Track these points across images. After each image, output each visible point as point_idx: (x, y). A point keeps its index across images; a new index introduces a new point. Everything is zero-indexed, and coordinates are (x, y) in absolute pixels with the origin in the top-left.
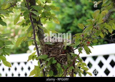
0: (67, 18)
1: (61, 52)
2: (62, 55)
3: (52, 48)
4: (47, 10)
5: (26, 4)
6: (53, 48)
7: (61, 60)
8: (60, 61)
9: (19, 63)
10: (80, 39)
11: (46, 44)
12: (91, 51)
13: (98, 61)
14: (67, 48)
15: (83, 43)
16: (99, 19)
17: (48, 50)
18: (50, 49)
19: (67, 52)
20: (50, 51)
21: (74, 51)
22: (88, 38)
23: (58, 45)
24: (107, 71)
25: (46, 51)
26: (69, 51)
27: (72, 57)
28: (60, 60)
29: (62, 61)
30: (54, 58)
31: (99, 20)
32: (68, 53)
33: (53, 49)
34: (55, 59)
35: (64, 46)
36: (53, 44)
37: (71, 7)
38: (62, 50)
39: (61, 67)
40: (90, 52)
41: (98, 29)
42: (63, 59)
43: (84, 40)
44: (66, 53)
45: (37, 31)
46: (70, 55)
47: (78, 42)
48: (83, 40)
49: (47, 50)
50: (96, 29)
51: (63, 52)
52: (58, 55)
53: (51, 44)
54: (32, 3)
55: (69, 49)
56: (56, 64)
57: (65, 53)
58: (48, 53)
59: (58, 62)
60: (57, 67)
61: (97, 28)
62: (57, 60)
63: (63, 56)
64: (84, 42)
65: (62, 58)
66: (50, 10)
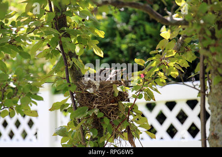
1: (110, 100)
2: (111, 104)
5: (53, 24)
7: (109, 113)
8: (107, 114)
13: (176, 110)
24: (194, 128)
28: (107, 112)
44: (117, 103)
51: (113, 100)
54: (61, 22)
56: (102, 118)
62: (103, 112)
63: (113, 106)
65: (111, 110)
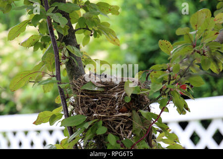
0: (149, 40)
1: (119, 107)
3: (98, 98)
4: (90, 13)
6: (100, 98)
7: (117, 127)
8: (115, 129)
9: (26, 133)
10: (162, 78)
11: (85, 90)
12: (189, 107)
14: (132, 99)
15: (170, 87)
16: (206, 30)
17: (89, 103)
18: (93, 101)
19: (134, 108)
20: (93, 107)
21: (148, 107)
22: (181, 77)
23: (113, 93)
25: (84, 106)
26: (138, 106)
27: (143, 121)
28: (114, 126)
29: (119, 128)
30: (101, 122)
31: (207, 32)
32: (134, 112)
33: (100, 101)
34: (104, 124)
35: (126, 95)
36: (99, 90)
37: (157, 18)
38: (120, 104)
39: (118, 142)
40: (188, 109)
41: (205, 55)
42: (122, 125)
43: (173, 80)
45: (67, 60)
46: (140, 115)
47: (158, 84)
48: (170, 80)
49: (87, 103)
50: (200, 53)
51: (124, 108)
52: (111, 114)
53: (96, 89)
55: (138, 102)
56: (106, 135)
57: (129, 110)
58: (89, 109)
59: (110, 130)
60: (108, 142)
61: (202, 53)
62: (108, 126)
63: (124, 117)
64: (172, 84)
65: (121, 123)
66: (99, 13)
